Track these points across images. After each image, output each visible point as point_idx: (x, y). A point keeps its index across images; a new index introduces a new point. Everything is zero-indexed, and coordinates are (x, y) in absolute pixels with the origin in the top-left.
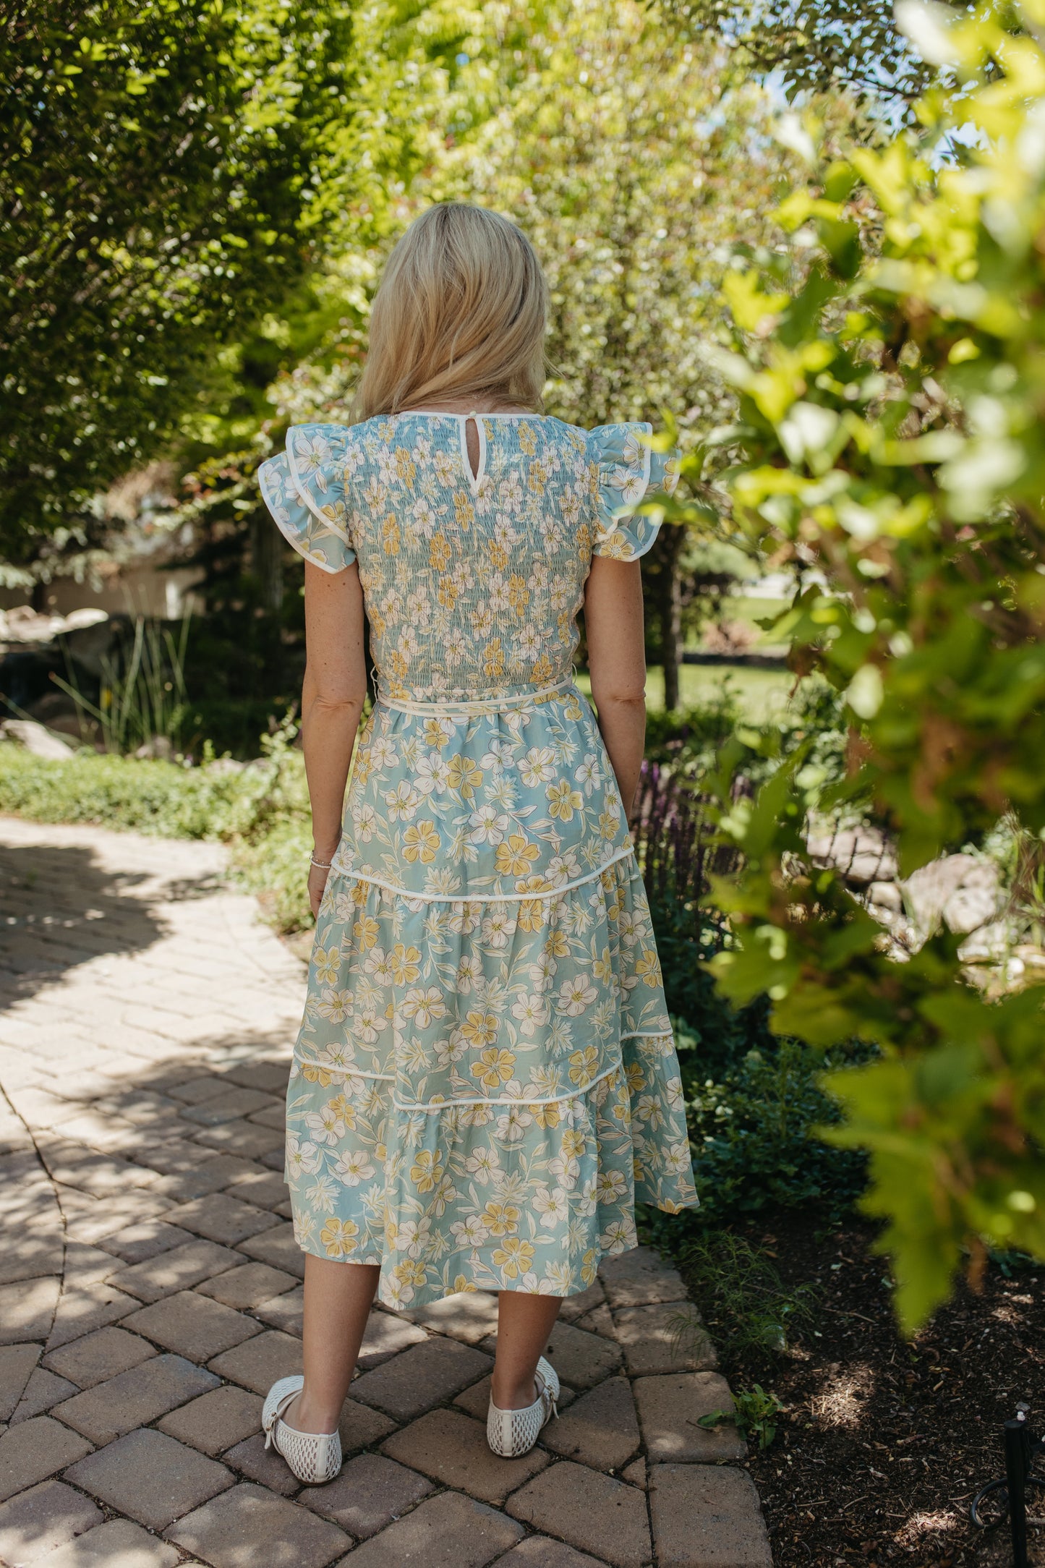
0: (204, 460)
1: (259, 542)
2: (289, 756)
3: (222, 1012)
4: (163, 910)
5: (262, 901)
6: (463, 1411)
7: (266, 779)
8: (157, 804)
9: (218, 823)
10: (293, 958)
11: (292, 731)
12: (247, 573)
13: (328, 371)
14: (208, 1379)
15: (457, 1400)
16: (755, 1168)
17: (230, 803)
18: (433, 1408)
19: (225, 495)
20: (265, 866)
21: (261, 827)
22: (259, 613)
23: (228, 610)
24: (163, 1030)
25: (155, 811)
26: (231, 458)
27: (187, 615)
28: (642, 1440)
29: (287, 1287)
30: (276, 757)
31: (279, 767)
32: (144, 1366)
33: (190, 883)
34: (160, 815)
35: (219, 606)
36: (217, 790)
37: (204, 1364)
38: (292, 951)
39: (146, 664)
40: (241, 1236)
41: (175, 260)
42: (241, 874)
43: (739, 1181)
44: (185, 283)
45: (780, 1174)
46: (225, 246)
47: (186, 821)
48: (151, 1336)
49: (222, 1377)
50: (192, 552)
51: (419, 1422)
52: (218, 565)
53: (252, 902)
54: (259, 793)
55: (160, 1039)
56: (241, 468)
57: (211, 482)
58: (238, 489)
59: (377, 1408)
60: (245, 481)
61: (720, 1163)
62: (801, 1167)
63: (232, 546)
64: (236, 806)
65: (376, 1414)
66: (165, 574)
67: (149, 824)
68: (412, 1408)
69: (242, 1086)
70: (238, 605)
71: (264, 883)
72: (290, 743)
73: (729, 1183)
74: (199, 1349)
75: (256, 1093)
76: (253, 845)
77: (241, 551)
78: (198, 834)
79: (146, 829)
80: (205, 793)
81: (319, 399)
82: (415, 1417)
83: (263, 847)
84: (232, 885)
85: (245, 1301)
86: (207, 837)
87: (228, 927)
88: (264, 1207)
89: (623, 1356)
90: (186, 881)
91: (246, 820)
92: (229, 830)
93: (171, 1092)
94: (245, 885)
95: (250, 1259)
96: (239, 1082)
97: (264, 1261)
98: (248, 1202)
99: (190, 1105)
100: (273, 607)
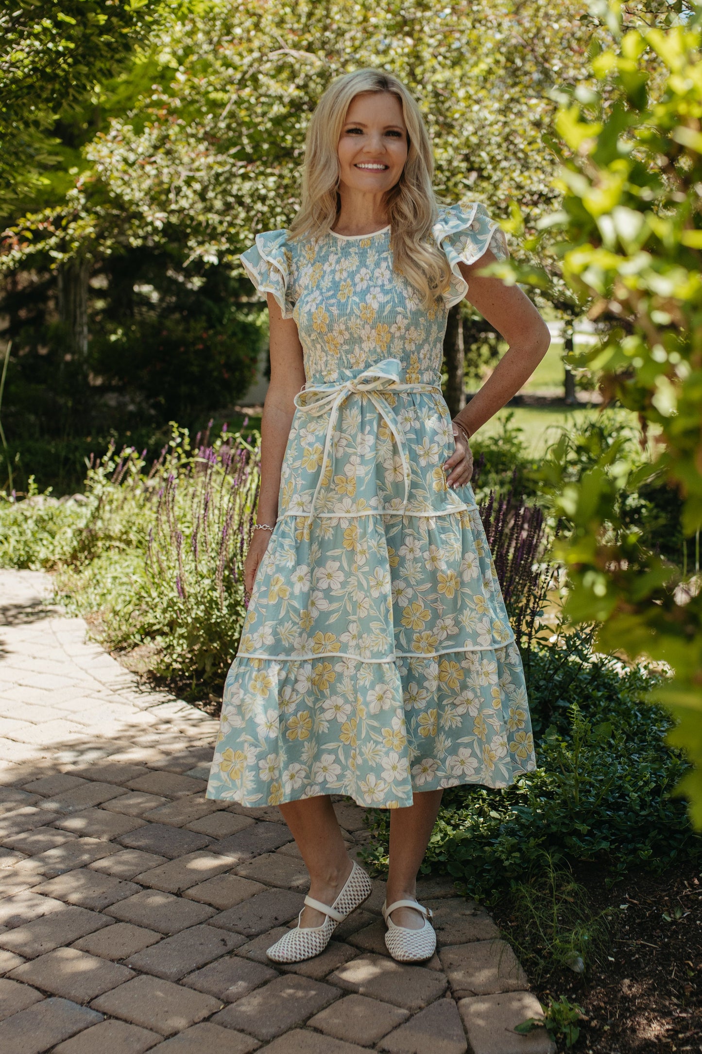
0: (24, 214)
1: (66, 290)
2: (110, 489)
3: (65, 718)
5: (90, 622)
6: (317, 1030)
7: (86, 512)
9: (42, 553)
10: (126, 671)
11: (111, 466)
12: (54, 319)
13: (139, 131)
14: (92, 1015)
15: (311, 1022)
16: (554, 828)
17: (53, 535)
18: (291, 1029)
19: (40, 245)
20: (90, 590)
21: (82, 556)
22: (68, 357)
23: (34, 354)
24: (12, 735)
26: (48, 212)
28: (469, 1044)
29: (153, 941)
30: (98, 489)
31: (100, 499)
32: (35, 1007)
36: (41, 522)
37: (88, 1004)
38: (122, 664)
40: (107, 901)
41: (10, 36)
42: (68, 597)
43: (540, 841)
44: (21, 56)
45: (576, 833)
46: (58, 24)
47: (11, 550)
48: (38, 984)
49: (104, 1014)
51: (280, 1040)
52: (23, 313)
53: (81, 622)
54: (81, 524)
55: (10, 742)
57: (28, 235)
58: (53, 241)
59: (242, 1031)
60: (60, 234)
61: (522, 826)
62: (593, 826)
63: (36, 294)
64: (58, 536)
65: (241, 1035)
68: (273, 1030)
69: (92, 780)
73: (532, 842)
74: (83, 993)
75: (105, 785)
76: (78, 571)
77: (45, 299)
78: (22, 565)
80: (31, 524)
81: (132, 157)
82: (275, 1037)
83: (87, 573)
84: (60, 609)
85: (117, 953)
86: (32, 566)
87: (61, 645)
88: (125, 879)
89: (448, 982)
90: (17, 607)
91: (68, 549)
92: (52, 558)
93: (27, 786)
94: (73, 607)
95: (118, 920)
96: (88, 777)
97: (129, 922)
98: (109, 875)
99: (46, 797)
100: (81, 352)
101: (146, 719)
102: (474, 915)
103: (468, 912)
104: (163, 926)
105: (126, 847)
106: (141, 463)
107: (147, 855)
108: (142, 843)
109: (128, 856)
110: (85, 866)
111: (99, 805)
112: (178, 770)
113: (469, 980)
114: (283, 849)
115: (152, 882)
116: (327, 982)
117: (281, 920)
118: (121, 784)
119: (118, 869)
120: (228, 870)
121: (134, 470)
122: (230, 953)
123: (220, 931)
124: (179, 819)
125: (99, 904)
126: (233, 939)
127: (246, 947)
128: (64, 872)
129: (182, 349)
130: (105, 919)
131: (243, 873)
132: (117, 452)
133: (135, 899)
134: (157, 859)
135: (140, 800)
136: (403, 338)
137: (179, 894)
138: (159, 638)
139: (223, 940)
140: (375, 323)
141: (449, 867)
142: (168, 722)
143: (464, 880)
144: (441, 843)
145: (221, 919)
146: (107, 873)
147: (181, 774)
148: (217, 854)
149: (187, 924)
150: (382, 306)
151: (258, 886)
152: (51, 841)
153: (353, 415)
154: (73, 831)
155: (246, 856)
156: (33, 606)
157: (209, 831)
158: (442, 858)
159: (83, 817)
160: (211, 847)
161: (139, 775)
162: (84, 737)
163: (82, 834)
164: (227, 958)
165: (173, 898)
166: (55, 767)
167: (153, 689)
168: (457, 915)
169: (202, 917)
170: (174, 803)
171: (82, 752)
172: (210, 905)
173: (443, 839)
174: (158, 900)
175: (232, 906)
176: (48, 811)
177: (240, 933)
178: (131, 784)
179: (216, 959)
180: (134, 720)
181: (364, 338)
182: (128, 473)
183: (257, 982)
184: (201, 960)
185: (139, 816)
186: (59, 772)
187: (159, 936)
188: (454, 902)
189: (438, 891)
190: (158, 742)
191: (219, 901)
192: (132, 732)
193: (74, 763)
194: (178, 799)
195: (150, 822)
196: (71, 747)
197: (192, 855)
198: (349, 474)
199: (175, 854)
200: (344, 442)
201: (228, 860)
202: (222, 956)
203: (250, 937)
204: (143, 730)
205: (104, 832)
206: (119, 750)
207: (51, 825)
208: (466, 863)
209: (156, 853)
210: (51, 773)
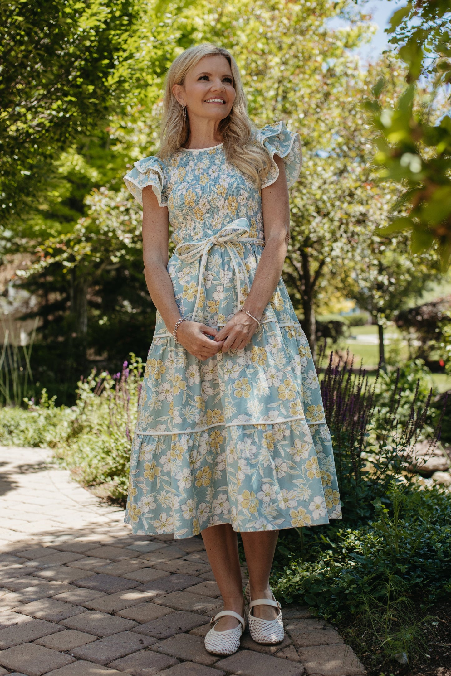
0: (48, 239)
2: (93, 397)
3: (50, 520)
4: (15, 477)
5: (74, 471)
8: (12, 428)
9: (48, 437)
10: (93, 496)
11: (93, 384)
13: (117, 193)
17: (54, 425)
19: (58, 258)
22: (74, 335)
23: (56, 341)
24: (14, 528)
25: (11, 432)
26: (63, 237)
27: (32, 342)
29: (90, 640)
30: (84, 399)
31: (85, 403)
33: (30, 466)
34: (13, 435)
35: (49, 340)
38: (91, 493)
39: (6, 369)
40: (62, 617)
42: (61, 459)
48: (5, 665)
50: (36, 309)
53: (68, 472)
54: (73, 419)
55: (12, 532)
56: (69, 241)
57: (51, 251)
58: (65, 255)
60: (69, 251)
63: (59, 306)
64: (59, 427)
66: (19, 324)
67: (7, 439)
69: (61, 551)
70: (61, 339)
71: (75, 463)
72: (93, 390)
75: (70, 553)
76: (69, 445)
77: (64, 309)
78: (36, 445)
79: (5, 442)
80: (41, 421)
83: (75, 446)
84: (56, 466)
85: (64, 647)
86: (41, 445)
87: (54, 483)
88: (75, 604)
89: (305, 669)
90: (28, 465)
91: (65, 435)
92: (54, 440)
93: (19, 554)
94: (64, 465)
95: (68, 628)
96: (60, 549)
97: (76, 629)
98: (66, 602)
99: (30, 560)
100: (82, 332)
101: (102, 520)
102: (324, 629)
103: (319, 627)
104: (99, 632)
105: (80, 587)
106: (112, 382)
107: (92, 591)
108: (91, 584)
109: (80, 592)
110: (50, 597)
111: (65, 564)
112: (121, 545)
113: (320, 668)
114: (189, 589)
115: (95, 606)
116: (214, 667)
117: (184, 629)
118: (82, 553)
119: (72, 598)
120: (149, 600)
121: (107, 386)
122: (145, 648)
123: (140, 635)
124: (118, 572)
125: (56, 618)
126: (148, 641)
127: (157, 645)
128: (35, 600)
129: (142, 329)
130: (59, 627)
131: (159, 601)
132: (97, 375)
133: (81, 616)
134: (100, 594)
135: (92, 561)
136: (245, 206)
137: (113, 613)
138: (116, 478)
139: (141, 640)
140: (227, 196)
141: (305, 598)
142: (117, 521)
143: (316, 606)
144: (299, 583)
145: (140, 628)
146: (65, 601)
147: (123, 548)
148: (142, 591)
149: (115, 631)
150: (230, 185)
151: (169, 610)
152: (30, 583)
153: (216, 260)
154: (45, 578)
155: (163, 592)
156: (39, 465)
157: (138, 578)
158: (300, 592)
159: (53, 570)
160: (139, 586)
161: (95, 548)
162: (61, 529)
163: (51, 579)
164: (143, 651)
165: (108, 616)
166: (40, 544)
167: (110, 505)
168: (311, 628)
169: (128, 626)
170: (116, 564)
171: (58, 536)
172: (134, 620)
173: (301, 580)
174: (97, 616)
175: (150, 621)
176: (30, 567)
177: (153, 637)
178: (88, 553)
179: (135, 652)
180: (95, 520)
181: (220, 207)
182: (104, 389)
183: (163, 666)
184: (123, 652)
185: (91, 570)
186: (42, 546)
187: (96, 637)
188: (310, 621)
189: (298, 614)
190: (109, 531)
191: (140, 618)
192: (93, 526)
193: (52, 542)
194: (119, 561)
195: (98, 573)
196: (52, 534)
197: (124, 592)
198: (216, 299)
199: (113, 591)
200: (211, 277)
201: (149, 594)
202: (139, 650)
203: (160, 639)
204: (101, 525)
205: (66, 578)
206: (83, 535)
207: (30, 574)
208: (318, 594)
209: (100, 590)
210: (36, 547)
